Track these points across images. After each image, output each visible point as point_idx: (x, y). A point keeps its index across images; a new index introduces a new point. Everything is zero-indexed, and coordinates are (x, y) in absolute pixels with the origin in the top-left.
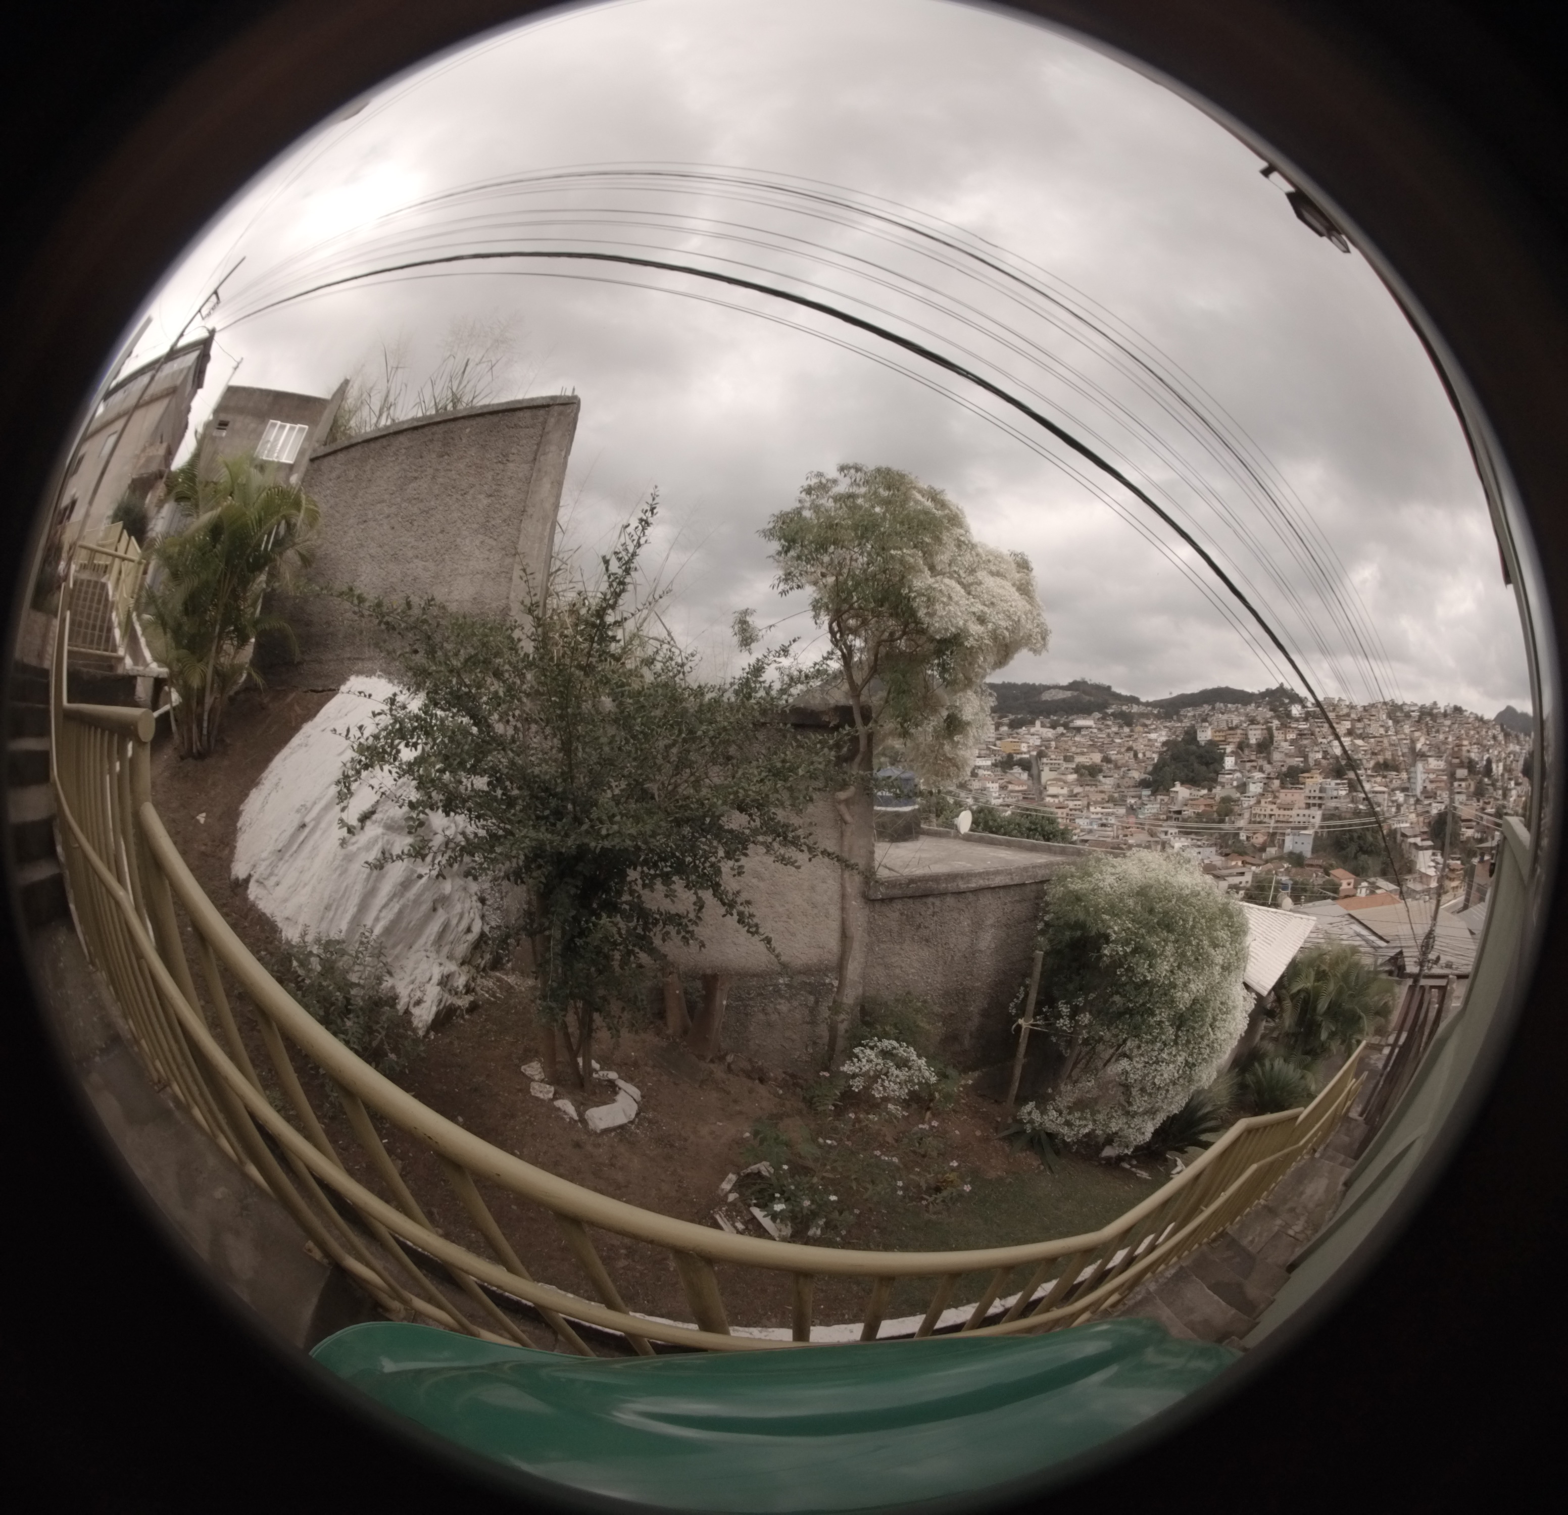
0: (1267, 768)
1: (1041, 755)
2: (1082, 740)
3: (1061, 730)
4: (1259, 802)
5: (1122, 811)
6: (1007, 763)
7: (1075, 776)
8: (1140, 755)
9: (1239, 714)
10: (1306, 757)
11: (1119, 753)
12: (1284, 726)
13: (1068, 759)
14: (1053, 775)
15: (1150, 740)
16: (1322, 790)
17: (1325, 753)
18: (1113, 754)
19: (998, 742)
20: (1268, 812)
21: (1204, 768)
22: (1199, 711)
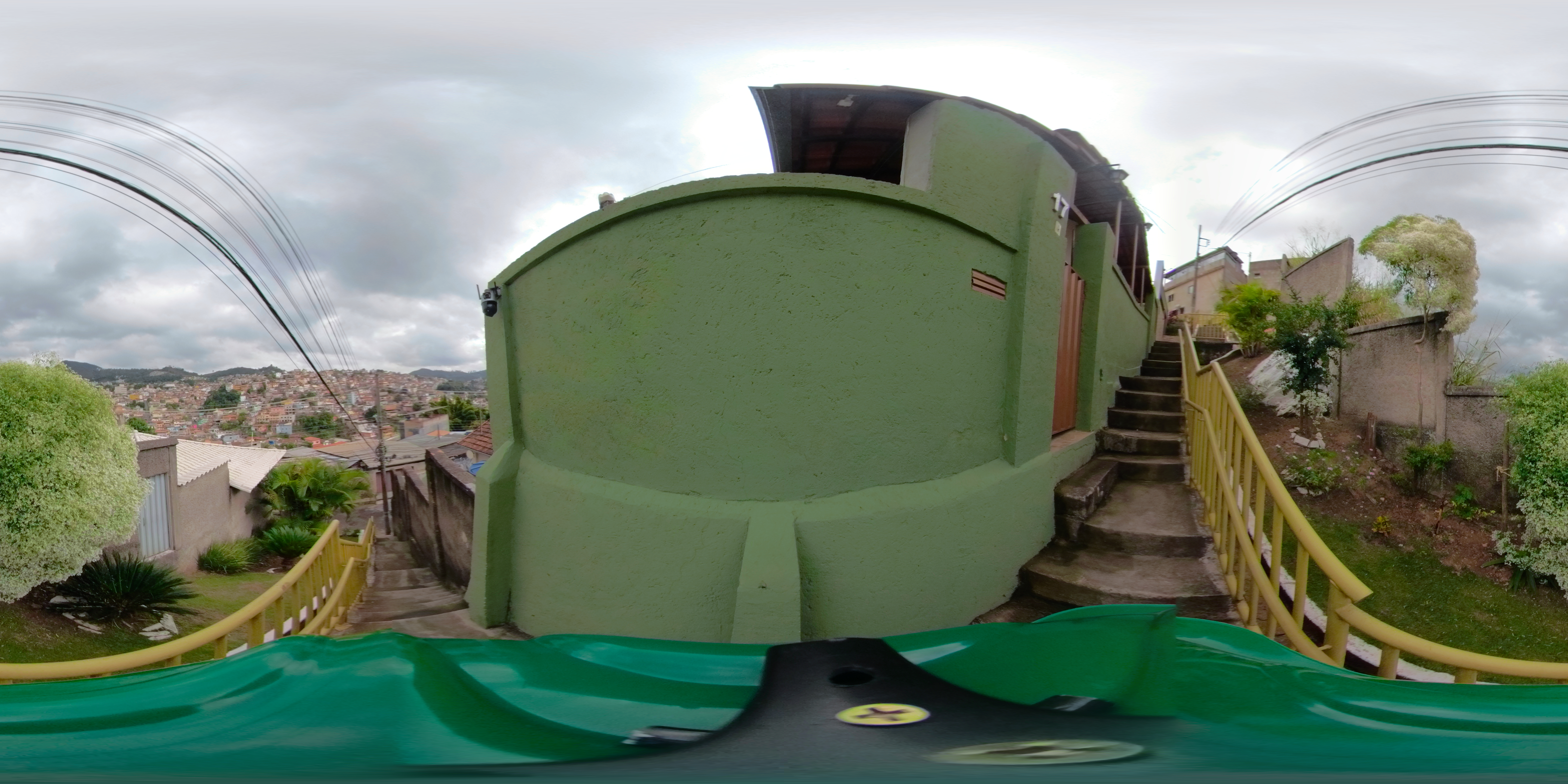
0: (263, 399)
1: (149, 400)
2: (169, 393)
3: (159, 389)
4: (260, 414)
5: (190, 423)
6: (133, 404)
7: (166, 409)
8: (198, 398)
9: (248, 378)
10: (284, 394)
11: (187, 398)
12: (272, 382)
13: (161, 401)
14: (155, 409)
15: (202, 391)
16: (293, 406)
17: (295, 392)
18: (184, 398)
19: (128, 395)
20: (265, 418)
21: (230, 401)
22: (227, 378)
